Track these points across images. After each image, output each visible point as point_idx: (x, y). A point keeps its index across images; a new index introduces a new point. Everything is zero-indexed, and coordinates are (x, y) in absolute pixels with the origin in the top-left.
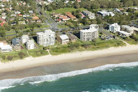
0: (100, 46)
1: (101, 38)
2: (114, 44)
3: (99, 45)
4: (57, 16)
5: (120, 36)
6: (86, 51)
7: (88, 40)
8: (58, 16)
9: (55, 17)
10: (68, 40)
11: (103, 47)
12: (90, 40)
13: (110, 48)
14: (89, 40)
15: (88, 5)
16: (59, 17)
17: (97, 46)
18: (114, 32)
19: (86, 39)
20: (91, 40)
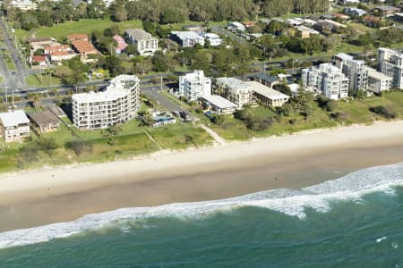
0: (126, 146)
1: (143, 121)
2: (174, 138)
3: (125, 144)
4: (39, 47)
5: (205, 111)
6: (75, 164)
7: (96, 126)
8: (42, 45)
9: (32, 49)
10: (27, 129)
11: (134, 151)
12: (102, 127)
13: (157, 153)
14: (99, 125)
15: (151, 12)
16: (43, 51)
17: (117, 148)
18: (192, 100)
19: (89, 124)
20: (106, 127)
